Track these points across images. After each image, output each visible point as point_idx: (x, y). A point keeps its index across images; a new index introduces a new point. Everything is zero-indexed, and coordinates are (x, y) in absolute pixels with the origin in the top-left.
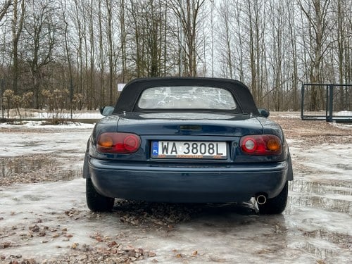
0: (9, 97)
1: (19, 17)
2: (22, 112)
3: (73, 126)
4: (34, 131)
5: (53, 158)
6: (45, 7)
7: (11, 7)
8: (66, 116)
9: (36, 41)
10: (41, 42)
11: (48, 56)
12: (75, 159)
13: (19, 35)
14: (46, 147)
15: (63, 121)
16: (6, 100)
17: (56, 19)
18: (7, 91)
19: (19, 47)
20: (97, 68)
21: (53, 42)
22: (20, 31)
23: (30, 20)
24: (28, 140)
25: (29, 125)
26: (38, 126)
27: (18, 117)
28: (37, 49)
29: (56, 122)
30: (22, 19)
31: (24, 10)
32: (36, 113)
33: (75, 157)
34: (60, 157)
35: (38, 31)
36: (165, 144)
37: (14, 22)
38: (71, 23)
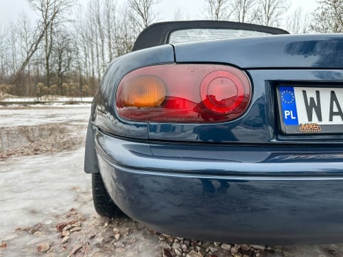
0: (41, 88)
1: (49, 43)
2: (50, 97)
3: (82, 105)
4: (56, 108)
5: (64, 126)
6: (64, 38)
7: (44, 38)
8: (78, 99)
9: (60, 58)
10: (63, 59)
11: (68, 67)
12: (82, 127)
13: (49, 54)
14: (61, 118)
15: (76, 103)
16: (39, 89)
17: (71, 46)
18: (40, 84)
19: (50, 61)
20: (96, 75)
21: (70, 59)
22: (50, 51)
23: (56, 45)
24: (50, 114)
25: (55, 105)
26: (61, 105)
27: (47, 101)
28: (60, 63)
29: (72, 103)
30: (51, 45)
31: (51, 39)
32: (59, 98)
33: (82, 125)
34: (70, 125)
35: (60, 52)
36: (311, 93)
37: (46, 46)
38: (80, 48)
